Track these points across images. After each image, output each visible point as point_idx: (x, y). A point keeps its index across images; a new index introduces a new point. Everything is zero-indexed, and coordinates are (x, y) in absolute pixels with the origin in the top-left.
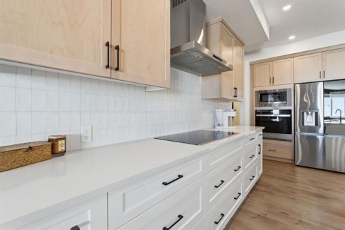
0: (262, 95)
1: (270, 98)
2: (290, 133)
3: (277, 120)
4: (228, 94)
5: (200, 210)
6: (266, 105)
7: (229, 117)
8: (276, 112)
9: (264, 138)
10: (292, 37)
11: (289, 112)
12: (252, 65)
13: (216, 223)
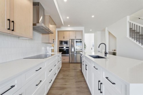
0: (61, 42)
1: (63, 43)
2: (68, 54)
3: (65, 50)
4: (51, 41)
5: (46, 79)
6: (62, 45)
7: (51, 49)
8: (65, 48)
9: (62, 56)
10: (69, 26)
11: (68, 47)
12: (58, 32)
13: (50, 83)
